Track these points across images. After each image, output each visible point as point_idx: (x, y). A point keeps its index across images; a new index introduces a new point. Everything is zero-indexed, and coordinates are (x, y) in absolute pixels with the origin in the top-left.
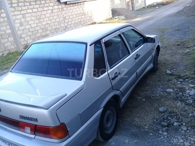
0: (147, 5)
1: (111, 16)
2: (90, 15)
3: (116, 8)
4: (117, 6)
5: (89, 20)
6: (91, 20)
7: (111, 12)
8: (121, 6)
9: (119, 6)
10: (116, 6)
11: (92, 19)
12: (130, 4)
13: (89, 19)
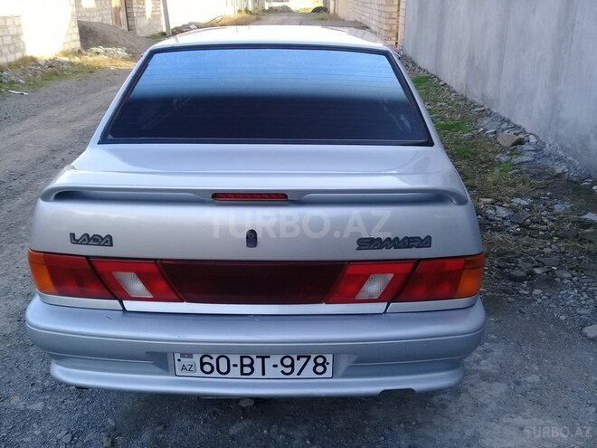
0: (172, 27)
1: (78, 45)
2: (13, 32)
3: (85, 20)
4: (88, 14)
5: (12, 48)
6: (17, 49)
7: (76, 30)
8: (101, 18)
9: (94, 17)
10: (85, 17)
11: (21, 44)
12: (122, 15)
13: (9, 45)
